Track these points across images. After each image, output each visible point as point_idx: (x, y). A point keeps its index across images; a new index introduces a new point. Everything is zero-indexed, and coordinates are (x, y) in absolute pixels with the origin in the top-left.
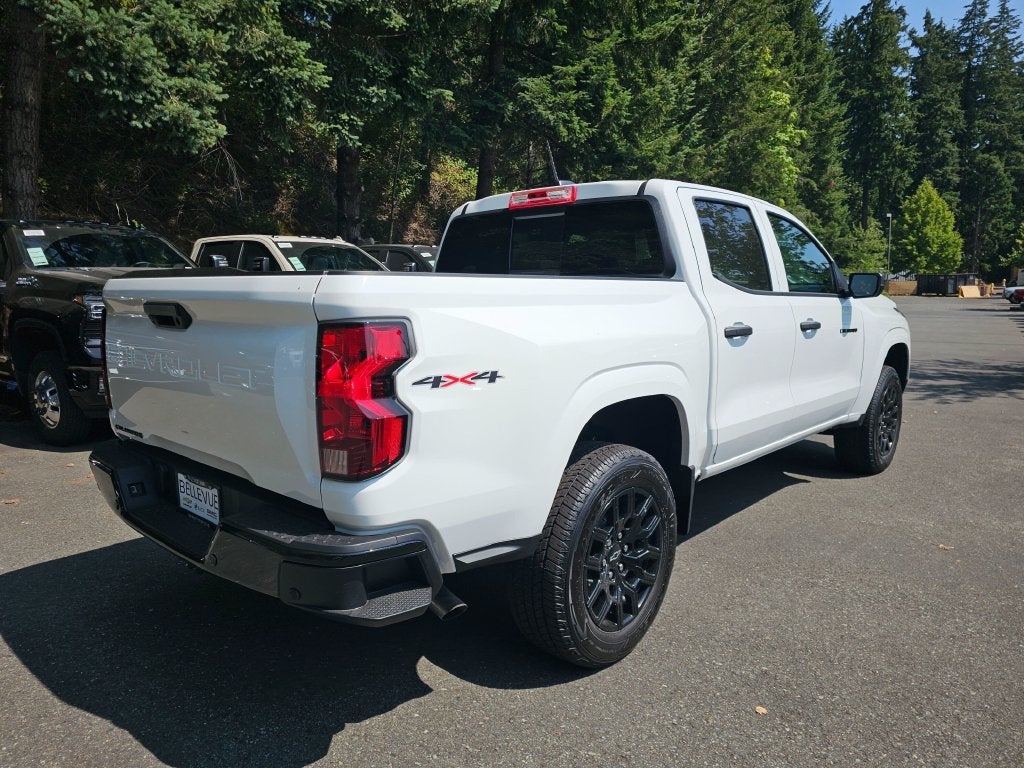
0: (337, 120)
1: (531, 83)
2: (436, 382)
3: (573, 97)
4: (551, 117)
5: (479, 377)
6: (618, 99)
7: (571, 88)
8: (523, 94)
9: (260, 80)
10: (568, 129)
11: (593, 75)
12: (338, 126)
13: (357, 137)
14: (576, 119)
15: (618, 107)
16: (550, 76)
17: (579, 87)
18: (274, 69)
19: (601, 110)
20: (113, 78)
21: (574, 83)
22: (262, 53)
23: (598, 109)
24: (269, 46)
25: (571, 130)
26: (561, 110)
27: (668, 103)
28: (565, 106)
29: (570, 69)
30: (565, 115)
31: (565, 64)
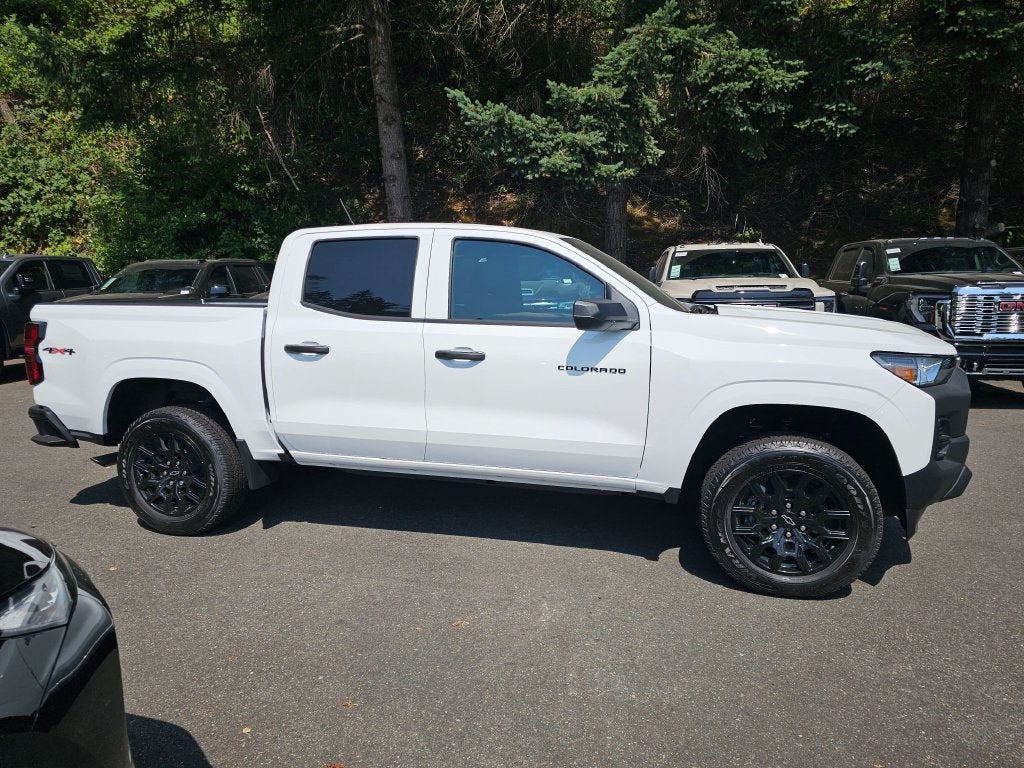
2: (51, 350)
5: (66, 351)
9: (705, 102)
13: (847, 125)
18: (715, 89)
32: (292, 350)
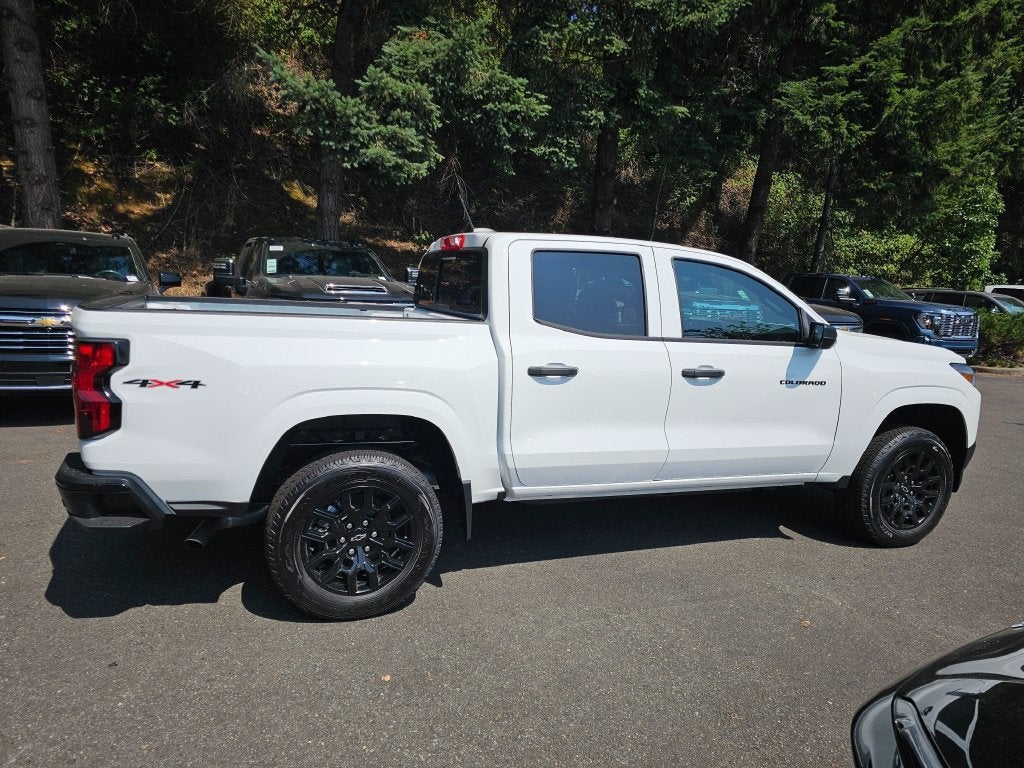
0: (555, 144)
1: (793, 87)
2: (144, 383)
3: (840, 99)
4: (810, 123)
5: (183, 383)
6: (903, 97)
7: (841, 88)
8: (778, 101)
9: (478, 116)
10: (833, 134)
11: (870, 72)
12: (557, 150)
13: (573, 159)
14: (844, 123)
15: (904, 107)
16: (815, 79)
17: (853, 87)
18: (490, 106)
19: (883, 111)
20: (328, 132)
21: (846, 83)
22: (481, 92)
23: (878, 109)
24: (489, 86)
25: (836, 136)
26: (823, 114)
27: (968, 97)
28: (831, 110)
29: (842, 68)
30: (828, 119)
31: (838, 63)
32: (535, 373)
